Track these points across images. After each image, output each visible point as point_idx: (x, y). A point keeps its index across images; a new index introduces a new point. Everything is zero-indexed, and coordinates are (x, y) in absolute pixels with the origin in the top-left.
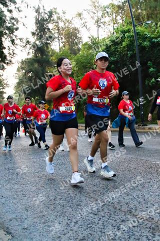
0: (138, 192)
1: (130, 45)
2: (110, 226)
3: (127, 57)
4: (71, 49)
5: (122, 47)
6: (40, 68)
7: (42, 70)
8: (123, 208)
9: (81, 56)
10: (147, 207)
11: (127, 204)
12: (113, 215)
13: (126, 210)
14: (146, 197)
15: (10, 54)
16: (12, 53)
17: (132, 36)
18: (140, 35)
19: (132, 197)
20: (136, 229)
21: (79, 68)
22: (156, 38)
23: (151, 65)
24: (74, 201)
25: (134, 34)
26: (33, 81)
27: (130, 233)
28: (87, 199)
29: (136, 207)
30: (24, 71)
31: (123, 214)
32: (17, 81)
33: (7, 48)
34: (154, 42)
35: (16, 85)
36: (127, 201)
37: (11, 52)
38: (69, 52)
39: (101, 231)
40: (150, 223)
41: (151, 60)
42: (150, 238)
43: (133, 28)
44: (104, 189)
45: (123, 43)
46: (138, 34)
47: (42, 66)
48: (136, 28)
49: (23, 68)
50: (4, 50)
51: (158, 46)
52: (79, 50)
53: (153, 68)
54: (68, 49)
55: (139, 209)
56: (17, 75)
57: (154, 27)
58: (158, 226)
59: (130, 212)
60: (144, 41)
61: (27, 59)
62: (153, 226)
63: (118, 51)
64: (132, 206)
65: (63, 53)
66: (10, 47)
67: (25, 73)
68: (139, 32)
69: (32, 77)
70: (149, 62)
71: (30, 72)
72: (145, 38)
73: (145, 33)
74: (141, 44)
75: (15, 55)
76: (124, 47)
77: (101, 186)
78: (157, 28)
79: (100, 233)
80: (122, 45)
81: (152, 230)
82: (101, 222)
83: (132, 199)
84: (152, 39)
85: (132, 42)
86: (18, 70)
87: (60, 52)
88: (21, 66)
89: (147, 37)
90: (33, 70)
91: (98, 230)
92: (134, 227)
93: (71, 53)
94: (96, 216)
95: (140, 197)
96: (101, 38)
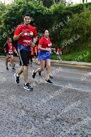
0: (26, 97)
1: (24, 11)
2: (12, 116)
3: (22, 19)
5: (19, 12)
8: (19, 106)
10: (31, 105)
11: (21, 104)
12: (13, 110)
13: (20, 107)
14: (31, 100)
17: (25, 6)
18: (30, 7)
19: (23, 100)
20: (26, 117)
22: (39, 10)
23: (35, 25)
25: (26, 6)
27: (23, 119)
29: (26, 106)
31: (19, 110)
34: (37, 12)
36: (21, 102)
39: (8, 119)
40: (33, 114)
41: (35, 22)
42: (34, 121)
43: (26, 2)
44: (8, 95)
45: (20, 10)
46: (29, 6)
48: (28, 2)
51: (39, 15)
53: (36, 27)
55: (27, 107)
57: (38, 4)
58: (37, 115)
59: (23, 108)
60: (32, 11)
62: (35, 115)
63: (17, 14)
64: (23, 105)
68: (29, 5)
70: (34, 23)
72: (32, 9)
73: (33, 6)
74: (30, 12)
76: (20, 12)
77: (6, 94)
78: (39, 4)
79: (7, 120)
80: (19, 11)
81: (34, 117)
82: (7, 114)
83: (23, 101)
84: (36, 10)
85: (25, 10)
89: (34, 9)
91: (6, 119)
92: (25, 116)
94: (4, 111)
95: (28, 100)
96: (6, 4)
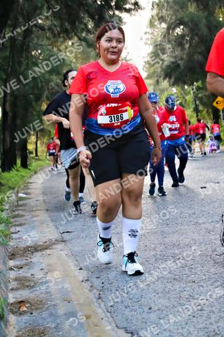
6: (202, 14)
7: (207, 18)
26: (187, 46)
30: (164, 25)
32: (150, 49)
35: (148, 59)
47: (206, 7)
49: (162, 19)
56: (148, 36)
67: (169, 28)
69: (183, 36)
71: (178, 25)
86: (152, 24)
88: (158, 14)
90: (186, 20)
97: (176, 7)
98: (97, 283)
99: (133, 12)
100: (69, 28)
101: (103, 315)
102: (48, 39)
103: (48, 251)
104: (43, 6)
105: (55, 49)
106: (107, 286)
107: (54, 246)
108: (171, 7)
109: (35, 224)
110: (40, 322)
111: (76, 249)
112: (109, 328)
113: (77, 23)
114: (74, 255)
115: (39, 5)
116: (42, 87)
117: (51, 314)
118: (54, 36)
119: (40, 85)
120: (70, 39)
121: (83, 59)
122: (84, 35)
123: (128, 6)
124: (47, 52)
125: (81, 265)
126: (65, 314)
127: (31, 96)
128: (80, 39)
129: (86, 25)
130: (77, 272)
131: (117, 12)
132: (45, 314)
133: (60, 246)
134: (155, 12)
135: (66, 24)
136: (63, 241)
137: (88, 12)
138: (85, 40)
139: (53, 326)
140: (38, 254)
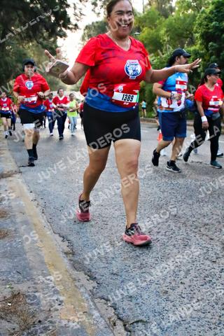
4: (159, 8)
9: (175, 20)
15: (75, 15)
16: (79, 14)
21: (171, 38)
24: (179, 237)
28: (197, 236)
33: (72, 6)
37: (77, 11)
38: (157, 13)
49: (90, 36)
50: (67, 9)
52: (172, 9)
54: (156, 8)
61: (97, 22)
65: (148, 15)
66: (77, 5)
75: (82, 17)
86: (83, 39)
87: (144, 12)
88: (88, 33)
93: (159, 15)
97: (99, 31)
98: (41, 202)
99: (73, 30)
100: (32, 34)
101: (45, 224)
102: (17, 40)
103: (10, 178)
104: (16, 19)
105: (21, 47)
106: (48, 205)
107: (14, 175)
108: (96, 30)
109: (3, 159)
110: (5, 226)
111: (29, 178)
112: (48, 233)
113: (37, 33)
114: (27, 183)
115: (14, 18)
116: (11, 70)
117: (12, 221)
118: (22, 39)
119: (10, 69)
120: (32, 42)
121: (38, 55)
122: (41, 40)
123: (70, 26)
124: (16, 48)
125: (32, 189)
126: (21, 222)
127: (4, 75)
128: (38, 42)
129: (43, 34)
130: (29, 194)
131: (63, 29)
132: (8, 221)
133: (18, 176)
134: (86, 31)
135: (31, 32)
136: (20, 172)
137: (45, 26)
138: (41, 43)
139: (13, 229)
140: (4, 180)
